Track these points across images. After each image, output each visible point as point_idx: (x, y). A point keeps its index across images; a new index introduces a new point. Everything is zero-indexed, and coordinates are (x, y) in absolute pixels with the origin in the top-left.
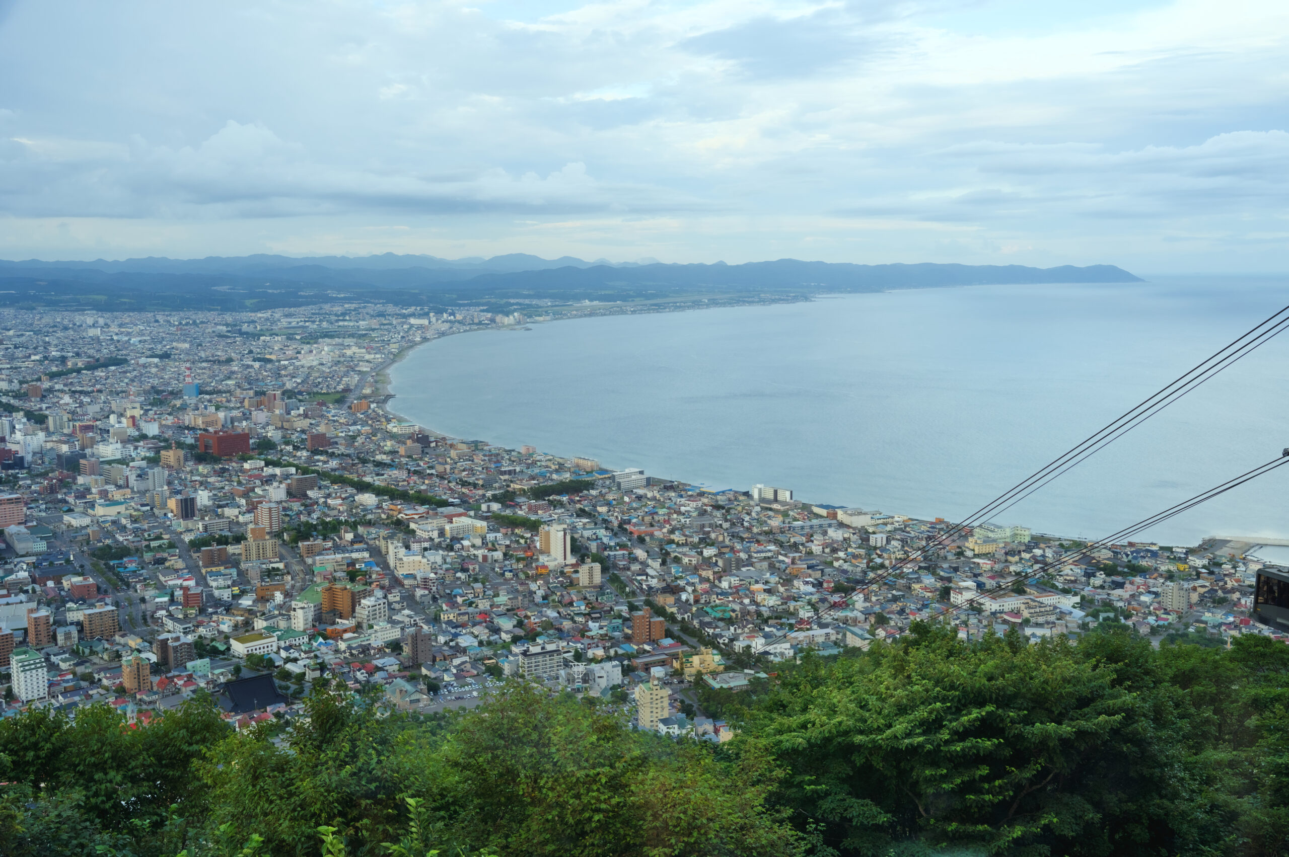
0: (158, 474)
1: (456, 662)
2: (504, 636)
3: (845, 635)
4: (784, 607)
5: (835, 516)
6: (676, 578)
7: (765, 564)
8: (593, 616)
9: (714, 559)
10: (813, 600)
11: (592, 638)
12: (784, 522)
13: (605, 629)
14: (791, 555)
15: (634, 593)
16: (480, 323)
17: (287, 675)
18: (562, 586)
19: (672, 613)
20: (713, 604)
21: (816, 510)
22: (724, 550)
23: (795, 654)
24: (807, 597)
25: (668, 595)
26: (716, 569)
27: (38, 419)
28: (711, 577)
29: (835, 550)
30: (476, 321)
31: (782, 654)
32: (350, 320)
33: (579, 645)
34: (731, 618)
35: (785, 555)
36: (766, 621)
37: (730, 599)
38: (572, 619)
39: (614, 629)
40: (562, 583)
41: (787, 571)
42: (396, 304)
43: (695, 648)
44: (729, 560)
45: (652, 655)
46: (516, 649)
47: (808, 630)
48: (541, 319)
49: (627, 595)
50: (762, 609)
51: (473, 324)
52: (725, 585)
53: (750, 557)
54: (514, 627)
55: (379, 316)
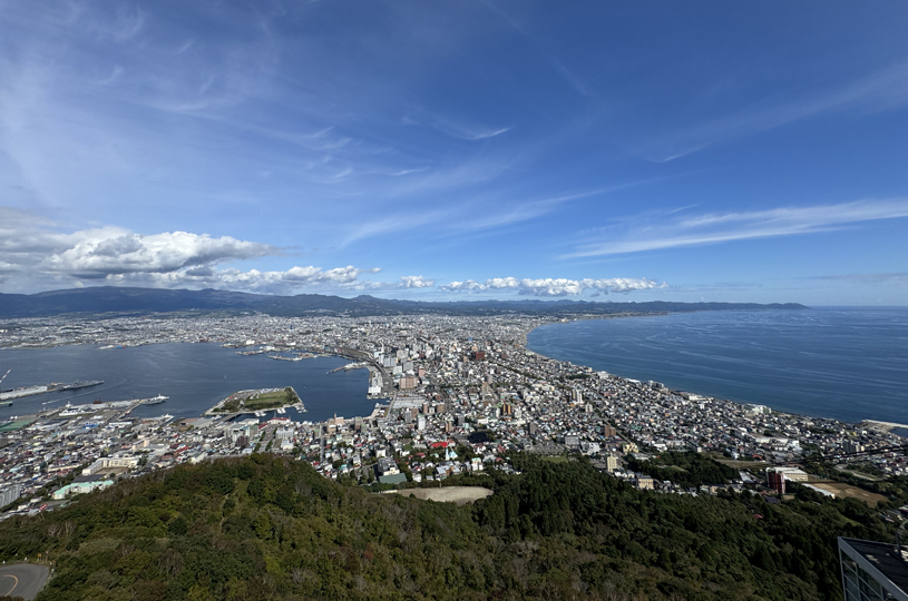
0: (460, 364)
4: (663, 429)
6: (621, 413)
7: (655, 411)
8: (590, 424)
9: (635, 407)
10: (675, 428)
12: (661, 396)
14: (665, 409)
17: (490, 432)
19: (619, 426)
23: (668, 449)
24: (672, 426)
25: (617, 419)
26: (635, 411)
27: (432, 346)
28: (634, 414)
29: (683, 409)
30: (552, 320)
31: (662, 448)
32: (515, 319)
33: (584, 434)
34: (641, 431)
36: (656, 434)
37: (641, 423)
38: (582, 424)
40: (579, 410)
42: (529, 314)
43: (628, 441)
46: (563, 433)
47: (673, 440)
49: (602, 417)
50: (654, 429)
52: (639, 417)
53: (649, 408)
54: (562, 424)
55: (524, 318)
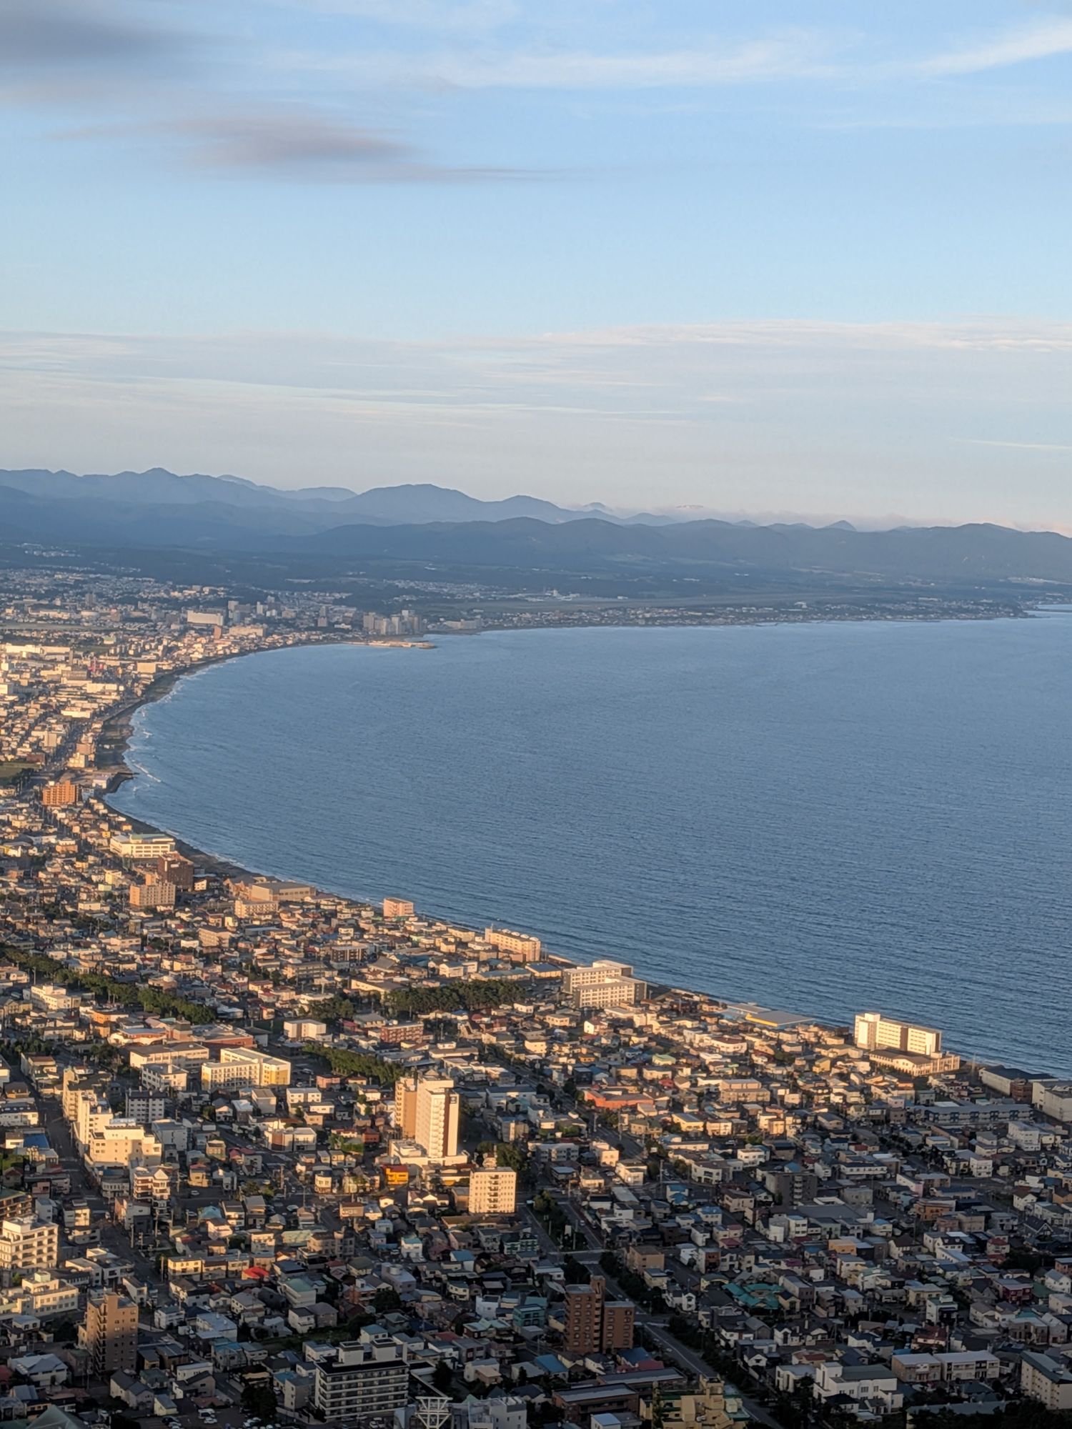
1: (185, 1373)
2: (293, 1317)
3: (1018, 1367)
4: (897, 1292)
5: (1027, 1097)
6: (676, 1210)
7: (866, 1194)
8: (488, 1285)
9: (759, 1172)
10: (960, 1282)
11: (478, 1336)
12: (917, 1103)
13: (510, 1316)
14: (923, 1176)
15: (581, 1240)
16: (331, 628)
18: (431, 1212)
19: (657, 1289)
20: (745, 1276)
21: (989, 1078)
22: (782, 1155)
23: (907, 1403)
24: (949, 1275)
25: (653, 1248)
26: (762, 1196)
28: (749, 1214)
29: (1019, 1172)
30: (323, 623)
31: (877, 1402)
32: (62, 608)
33: (449, 1351)
34: (779, 1311)
35: (913, 1179)
36: (852, 1322)
37: (783, 1266)
38: (443, 1291)
39: (528, 1319)
40: (431, 1207)
41: (911, 1212)
42: (161, 580)
43: (691, 1377)
44: (790, 1179)
45: (598, 1387)
46: (313, 1353)
47: (941, 1350)
48: (457, 625)
49: (567, 1244)
50: (849, 1294)
51: (316, 628)
52: (776, 1233)
53: (837, 1174)
54: (320, 1298)
55: (122, 602)
